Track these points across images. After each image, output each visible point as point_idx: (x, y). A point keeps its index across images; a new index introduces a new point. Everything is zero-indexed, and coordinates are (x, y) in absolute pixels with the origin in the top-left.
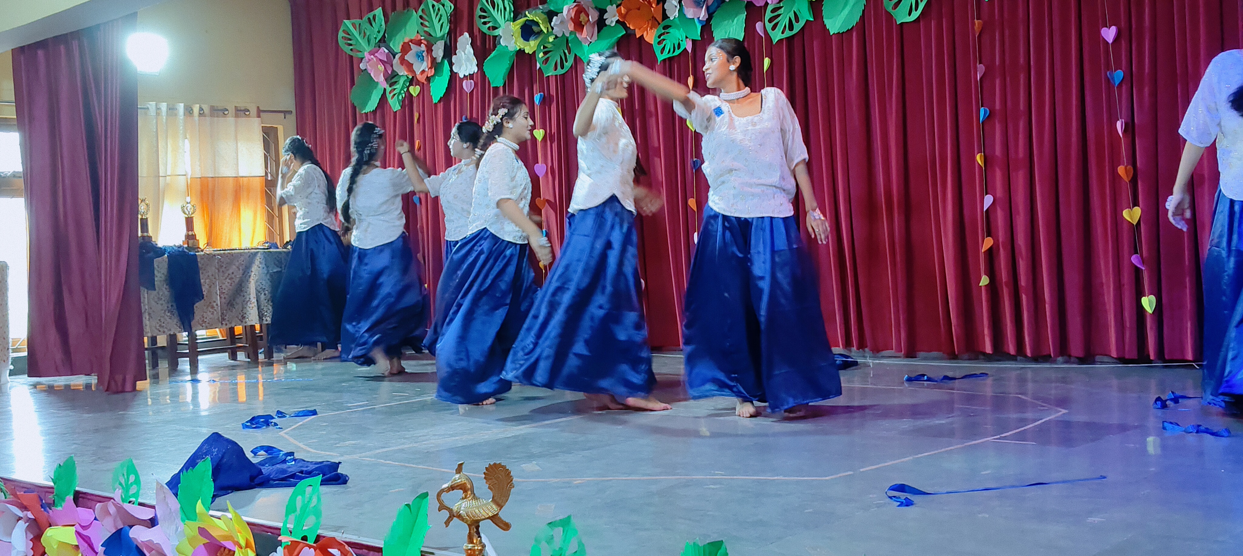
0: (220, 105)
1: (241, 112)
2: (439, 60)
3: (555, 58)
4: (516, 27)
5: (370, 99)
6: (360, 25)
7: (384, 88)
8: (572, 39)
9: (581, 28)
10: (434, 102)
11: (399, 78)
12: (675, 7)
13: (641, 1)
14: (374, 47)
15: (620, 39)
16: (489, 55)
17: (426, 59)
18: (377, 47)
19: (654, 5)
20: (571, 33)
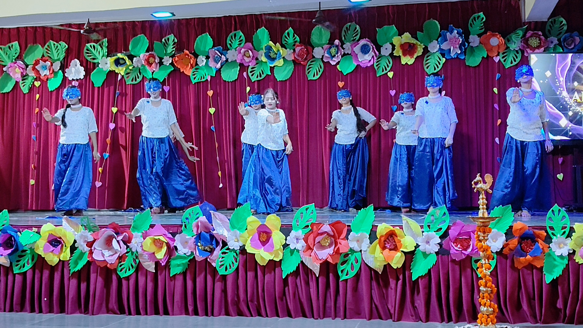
2: (57, 70)
3: (132, 76)
4: (110, 60)
5: (6, 86)
6: (4, 49)
7: (16, 81)
8: (142, 69)
9: (150, 65)
10: (50, 90)
11: (28, 77)
12: (203, 61)
13: (187, 56)
14: (12, 61)
15: (172, 71)
16: (93, 71)
17: (48, 69)
18: (14, 61)
19: (193, 59)
20: (141, 66)
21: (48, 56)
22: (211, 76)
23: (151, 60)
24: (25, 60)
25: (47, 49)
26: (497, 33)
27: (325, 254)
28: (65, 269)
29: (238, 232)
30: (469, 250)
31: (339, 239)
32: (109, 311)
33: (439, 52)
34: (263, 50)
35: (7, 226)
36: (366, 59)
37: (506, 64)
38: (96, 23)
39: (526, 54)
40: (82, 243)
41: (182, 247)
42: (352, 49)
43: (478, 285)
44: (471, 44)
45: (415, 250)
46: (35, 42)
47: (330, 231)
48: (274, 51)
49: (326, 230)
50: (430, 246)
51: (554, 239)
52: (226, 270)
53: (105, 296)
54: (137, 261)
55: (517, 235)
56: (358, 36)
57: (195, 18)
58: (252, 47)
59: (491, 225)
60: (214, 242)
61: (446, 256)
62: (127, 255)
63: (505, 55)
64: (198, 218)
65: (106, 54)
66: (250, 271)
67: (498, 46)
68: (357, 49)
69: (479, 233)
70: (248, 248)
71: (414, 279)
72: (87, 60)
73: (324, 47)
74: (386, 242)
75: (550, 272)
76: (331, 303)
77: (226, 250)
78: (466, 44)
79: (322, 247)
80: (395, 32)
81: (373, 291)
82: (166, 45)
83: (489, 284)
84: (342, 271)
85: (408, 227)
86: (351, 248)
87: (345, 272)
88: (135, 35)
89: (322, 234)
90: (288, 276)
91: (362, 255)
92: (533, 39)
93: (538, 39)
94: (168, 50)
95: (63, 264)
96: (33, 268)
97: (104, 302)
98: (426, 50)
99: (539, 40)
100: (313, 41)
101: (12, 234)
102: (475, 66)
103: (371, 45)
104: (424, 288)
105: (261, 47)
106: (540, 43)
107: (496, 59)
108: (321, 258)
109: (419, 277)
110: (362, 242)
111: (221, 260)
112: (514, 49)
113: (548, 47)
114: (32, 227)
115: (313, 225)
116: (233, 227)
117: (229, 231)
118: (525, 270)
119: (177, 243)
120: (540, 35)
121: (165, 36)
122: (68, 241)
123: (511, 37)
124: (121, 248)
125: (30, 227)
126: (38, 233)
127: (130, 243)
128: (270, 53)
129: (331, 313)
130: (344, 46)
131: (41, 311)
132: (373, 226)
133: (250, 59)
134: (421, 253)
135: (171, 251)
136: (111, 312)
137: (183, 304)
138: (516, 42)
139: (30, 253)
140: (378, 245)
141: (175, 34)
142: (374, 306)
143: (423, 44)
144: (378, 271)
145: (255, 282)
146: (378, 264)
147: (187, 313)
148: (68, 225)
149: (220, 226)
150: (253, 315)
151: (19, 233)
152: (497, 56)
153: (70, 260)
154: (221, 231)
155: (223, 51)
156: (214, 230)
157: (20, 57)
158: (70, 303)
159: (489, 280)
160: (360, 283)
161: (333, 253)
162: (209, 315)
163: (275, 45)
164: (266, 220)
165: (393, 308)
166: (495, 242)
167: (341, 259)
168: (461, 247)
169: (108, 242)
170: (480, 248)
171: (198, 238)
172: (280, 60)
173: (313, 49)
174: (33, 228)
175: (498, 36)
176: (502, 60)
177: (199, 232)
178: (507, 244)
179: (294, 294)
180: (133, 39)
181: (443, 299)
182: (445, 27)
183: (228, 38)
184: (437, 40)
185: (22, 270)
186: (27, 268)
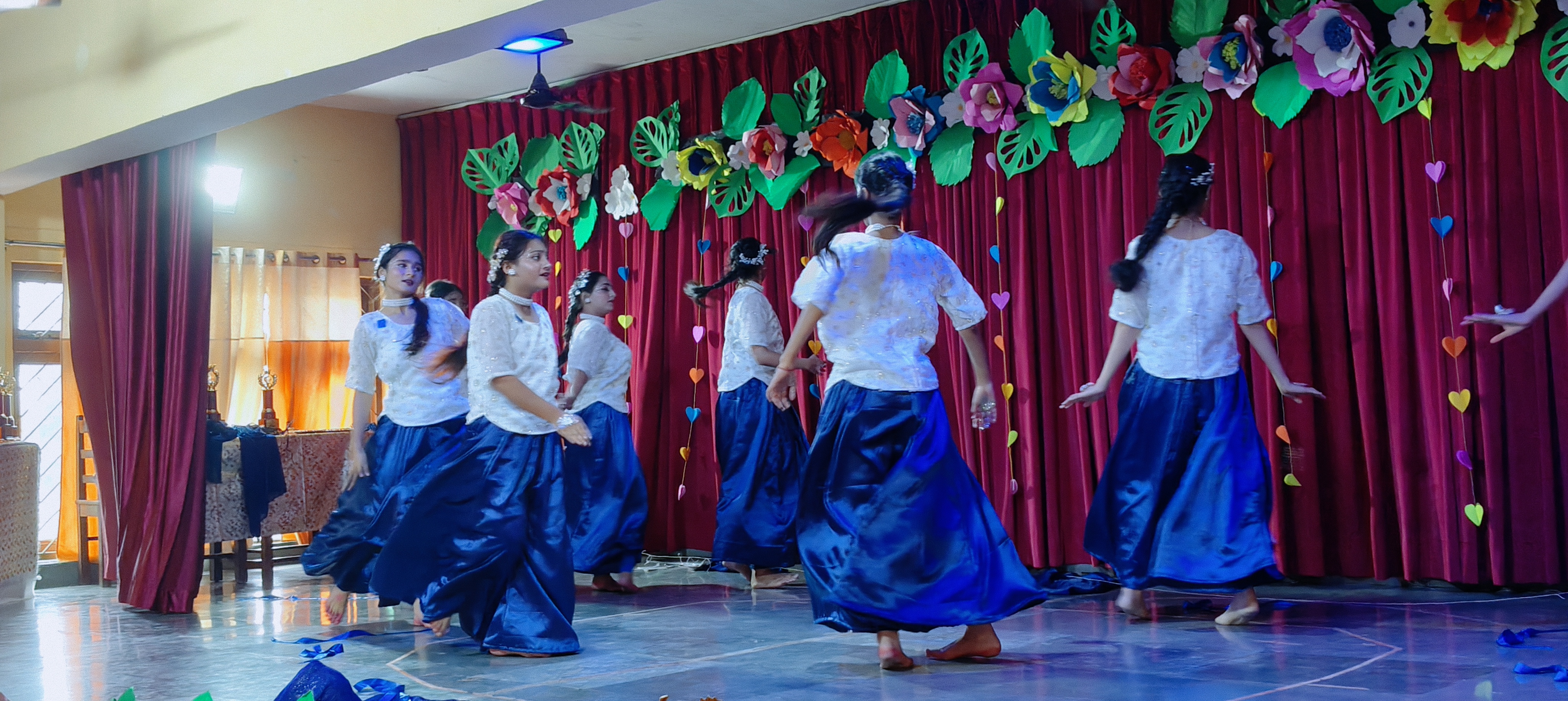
0: (308, 251)
1: (335, 261)
2: (585, 197)
3: (732, 195)
4: (682, 157)
6: (488, 155)
8: (752, 174)
9: (765, 159)
10: (577, 248)
11: (536, 220)
12: (883, 133)
13: (841, 126)
15: (814, 171)
16: (647, 191)
17: (568, 196)
18: (506, 183)
19: (858, 131)
20: (749, 167)
21: (569, 163)
23: (767, 145)
24: (527, 180)
34: (1030, 78)
36: (1341, 69)
42: (1293, 40)
46: (546, 131)
48: (1060, 80)
57: (863, 13)
58: (1002, 76)
65: (674, 142)
68: (1310, 38)
72: (639, 164)
73: (1205, 43)
82: (802, 100)
88: (736, 82)
94: (808, 113)
100: (1178, 28)
128: (1049, 86)
130: (1273, 33)
133: (999, 113)
141: (822, 66)
157: (518, 173)
163: (1061, 58)
172: (1079, 104)
173: (1175, 57)
180: (730, 95)
183: (945, 57)
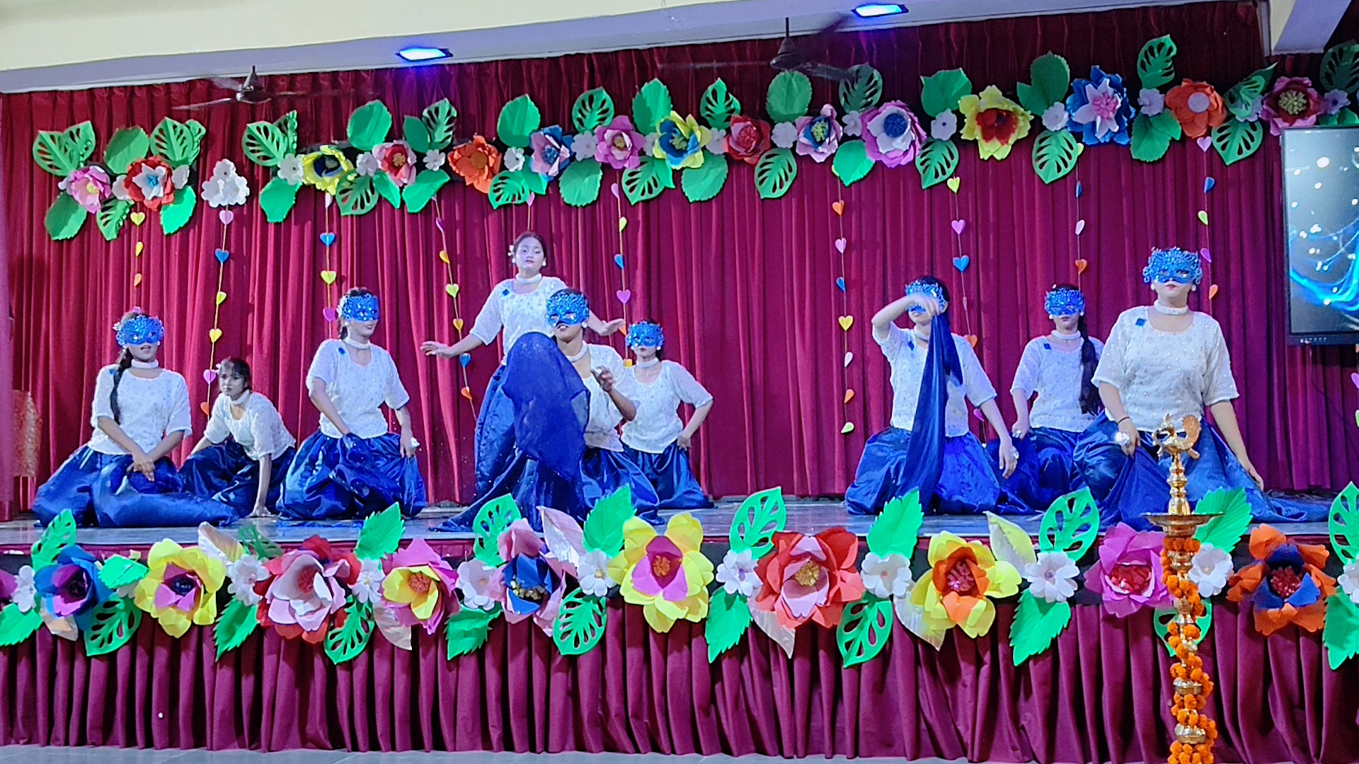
2: (181, 186)
3: (355, 196)
4: (303, 161)
5: (66, 224)
6: (59, 138)
7: (88, 213)
8: (378, 180)
9: (395, 169)
10: (165, 233)
11: (117, 203)
12: (517, 159)
13: (480, 149)
14: (79, 166)
15: (445, 184)
16: (263, 187)
17: (160, 183)
18: (82, 165)
19: (494, 155)
20: (376, 174)
21: (161, 154)
22: (536, 194)
23: (398, 158)
24: (109, 165)
25: (157, 137)
26: (1205, 83)
27: (808, 604)
28: (204, 645)
29: (604, 554)
30: (1148, 593)
31: (839, 569)
32: (307, 741)
33: (1069, 129)
34: (655, 131)
35: (72, 549)
36: (896, 149)
37: (1227, 156)
38: (270, 76)
39: (1273, 132)
40: (243, 585)
41: (474, 591)
42: (865, 125)
43: (1170, 675)
44: (1143, 110)
45: (1019, 595)
46: (130, 122)
47: (818, 551)
48: (682, 135)
49: (808, 550)
50: (1054, 583)
51: (1348, 565)
52: (576, 645)
53: (297, 705)
54: (371, 625)
55: (1260, 555)
56: (878, 95)
57: (497, 61)
58: (631, 126)
59: (1199, 532)
60: (547, 580)
61: (1093, 607)
62: (346, 610)
63: (1224, 133)
64: (509, 525)
65: (295, 146)
66: (630, 646)
67: (1209, 113)
68: (875, 126)
69: (1171, 553)
70: (626, 592)
71: (1018, 660)
72: (252, 163)
73: (796, 121)
74: (950, 577)
75: (1340, 644)
76: (822, 720)
77: (577, 596)
78: (1133, 110)
79: (800, 589)
80: (963, 84)
81: (921, 691)
82: (431, 124)
83: (1196, 672)
84: (848, 645)
85: (1002, 541)
86: (868, 592)
87: (856, 647)
88: (360, 102)
89: (799, 558)
90: (720, 657)
91: (893, 606)
92: (1289, 95)
93: (1301, 95)
94: (436, 135)
95: (199, 632)
96: (132, 643)
97: (296, 721)
98: (1037, 126)
99: (1304, 98)
100: (771, 108)
101: (83, 566)
102: (1154, 162)
103: (908, 116)
104: (1042, 683)
105: (651, 125)
106: (1308, 105)
107: (1204, 145)
108: (797, 615)
109: (1030, 658)
110: (895, 575)
111: (564, 620)
112: (1246, 121)
113: (1325, 114)
114: (129, 549)
115: (777, 536)
116: (592, 544)
117: (581, 552)
118: (1281, 641)
119: (463, 581)
120: (1306, 86)
121: (430, 104)
122: (211, 581)
123: (1238, 91)
124: (332, 595)
125: (122, 549)
126: (143, 561)
127: (353, 582)
128: (673, 138)
129: (822, 743)
130: (844, 119)
131: (149, 744)
132: (918, 538)
133: (626, 154)
134: (1033, 601)
135: (449, 600)
136: (310, 744)
137: (478, 725)
138: (1250, 101)
139: (125, 610)
140: (932, 583)
141: (453, 98)
142: (923, 726)
143: (1029, 112)
144: (933, 644)
145: (645, 672)
146: (933, 627)
147: (487, 746)
148: (211, 543)
149: (561, 540)
150: (641, 748)
151: (98, 563)
152: (1205, 136)
153: (215, 623)
154: (564, 553)
155: (565, 137)
156: (548, 551)
157: (96, 157)
158: (216, 725)
159: (1196, 665)
160: (889, 674)
161: (826, 603)
162: (538, 747)
163: (685, 119)
164: (669, 526)
165: (970, 731)
166: (1208, 573)
167: (846, 617)
168: (1128, 586)
169: (304, 581)
170: (1173, 590)
171: (511, 569)
172: (696, 155)
173: (773, 128)
174: (131, 551)
175: (1208, 90)
176: (1218, 146)
177: (513, 556)
178: (1239, 578)
179: (736, 700)
180: (355, 111)
181: (1087, 712)
182: (1081, 71)
183: (575, 106)
184: (1064, 102)
185: (107, 648)
186: (118, 643)
